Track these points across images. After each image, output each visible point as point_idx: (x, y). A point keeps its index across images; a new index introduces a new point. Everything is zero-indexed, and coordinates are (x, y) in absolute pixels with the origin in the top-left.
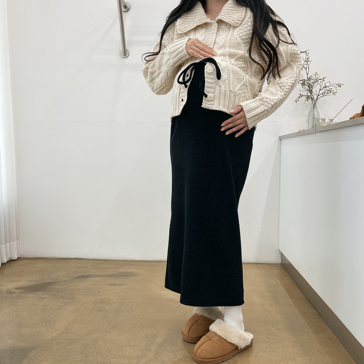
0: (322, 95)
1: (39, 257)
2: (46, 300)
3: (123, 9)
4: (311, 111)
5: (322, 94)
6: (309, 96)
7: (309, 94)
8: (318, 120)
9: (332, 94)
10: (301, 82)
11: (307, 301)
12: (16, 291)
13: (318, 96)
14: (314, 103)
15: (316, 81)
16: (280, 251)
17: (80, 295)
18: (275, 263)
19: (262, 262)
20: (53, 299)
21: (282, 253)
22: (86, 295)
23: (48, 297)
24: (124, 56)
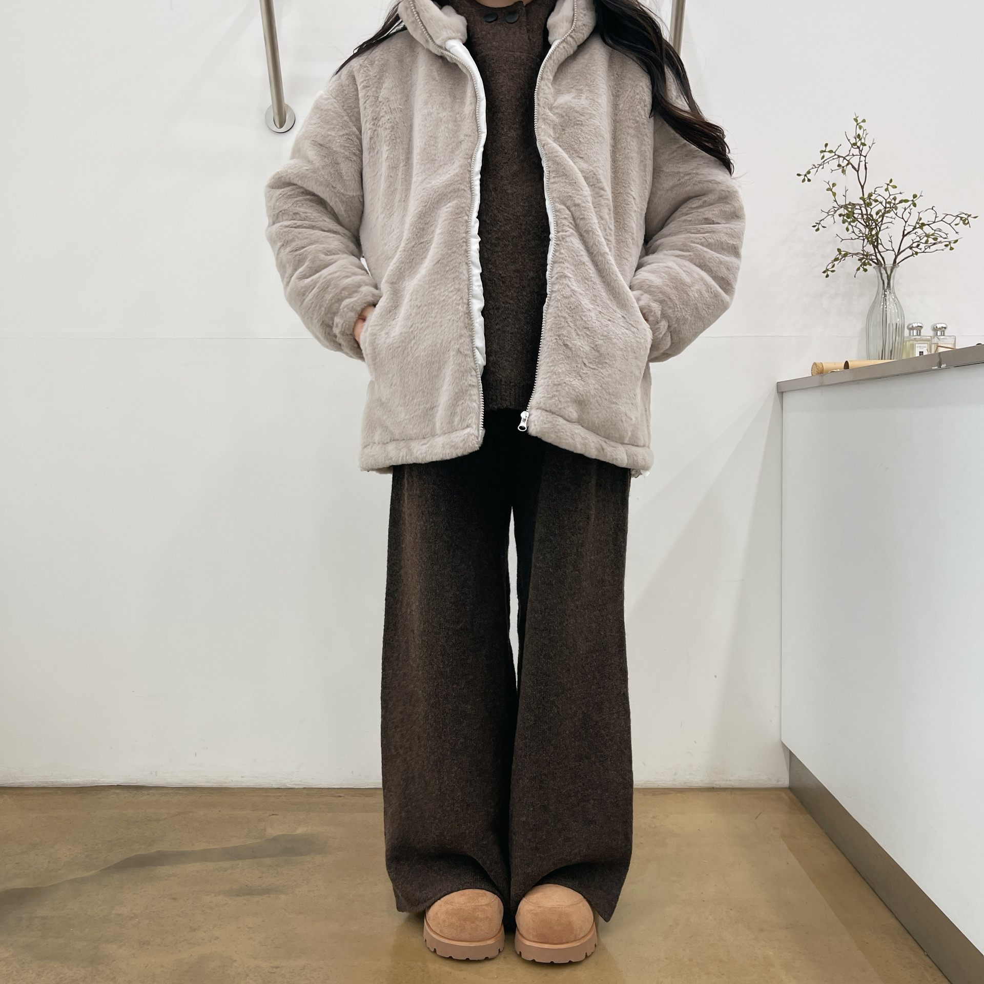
0: (909, 252)
4: (874, 302)
5: (911, 248)
6: (867, 255)
7: (870, 249)
8: (899, 329)
9: (941, 246)
10: (843, 211)
11: (910, 941)
13: (899, 253)
14: (885, 276)
15: (890, 207)
16: (784, 744)
17: (124, 945)
18: (771, 786)
19: (728, 783)
20: (24, 963)
21: (791, 752)
22: (144, 944)
23: (7, 955)
24: (278, 127)
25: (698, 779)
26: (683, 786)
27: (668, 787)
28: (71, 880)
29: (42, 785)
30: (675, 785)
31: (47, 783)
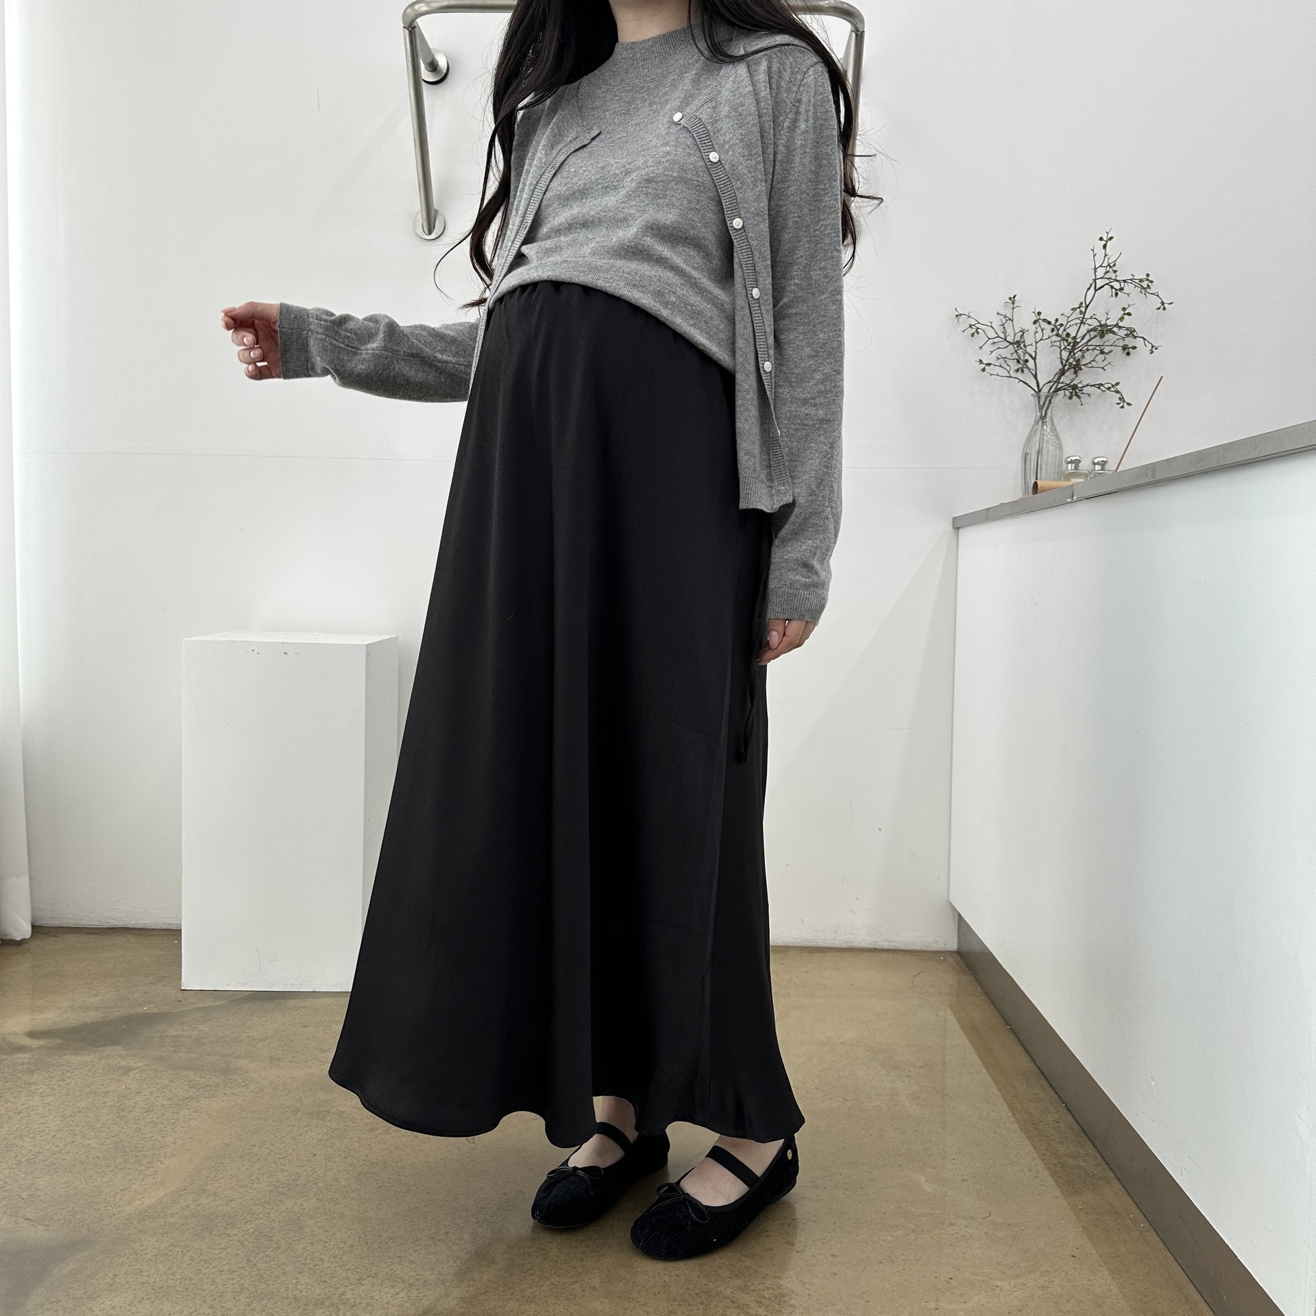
1: (121, 924)
2: (132, 1074)
3: (426, 75)
11: (1044, 1082)
12: (28, 1042)
16: (953, 907)
17: (256, 1061)
18: (938, 949)
19: (892, 944)
20: (157, 1071)
21: (959, 915)
22: (275, 1060)
23: (140, 1064)
24: (427, 233)
25: (862, 938)
26: (844, 946)
27: (829, 945)
28: (201, 1008)
29: (165, 927)
30: (835, 944)
31: (171, 925)
